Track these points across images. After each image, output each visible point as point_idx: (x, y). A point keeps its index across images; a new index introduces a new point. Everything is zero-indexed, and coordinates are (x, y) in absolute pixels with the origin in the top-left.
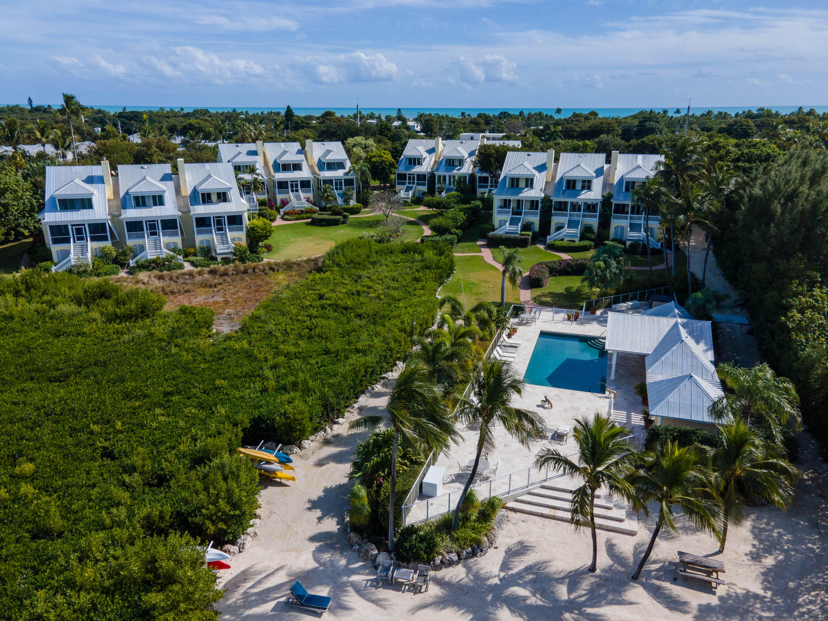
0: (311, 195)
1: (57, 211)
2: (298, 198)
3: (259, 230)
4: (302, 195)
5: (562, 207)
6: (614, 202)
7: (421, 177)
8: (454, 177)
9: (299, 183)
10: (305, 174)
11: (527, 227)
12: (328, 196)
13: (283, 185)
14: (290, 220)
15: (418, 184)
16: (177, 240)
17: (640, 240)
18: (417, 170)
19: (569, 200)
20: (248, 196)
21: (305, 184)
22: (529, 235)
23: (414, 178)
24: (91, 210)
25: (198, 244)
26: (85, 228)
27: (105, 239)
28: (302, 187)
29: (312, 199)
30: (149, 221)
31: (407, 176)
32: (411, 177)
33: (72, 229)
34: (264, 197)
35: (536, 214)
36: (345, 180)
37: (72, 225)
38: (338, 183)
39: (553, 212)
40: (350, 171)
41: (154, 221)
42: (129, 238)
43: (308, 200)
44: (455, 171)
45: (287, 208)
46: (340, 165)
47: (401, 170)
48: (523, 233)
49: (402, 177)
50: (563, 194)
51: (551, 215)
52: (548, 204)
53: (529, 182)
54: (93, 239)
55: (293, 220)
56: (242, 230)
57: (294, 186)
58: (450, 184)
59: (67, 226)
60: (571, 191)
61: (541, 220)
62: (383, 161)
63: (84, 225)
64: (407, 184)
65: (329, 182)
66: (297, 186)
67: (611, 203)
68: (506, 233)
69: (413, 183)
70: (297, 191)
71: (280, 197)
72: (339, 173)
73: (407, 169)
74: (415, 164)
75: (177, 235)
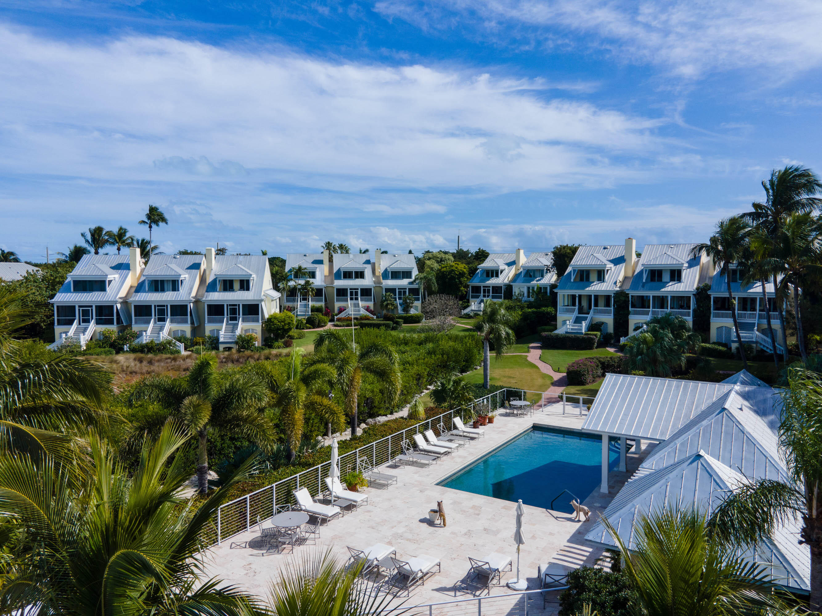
0: (371, 304)
1: (71, 292)
2: (357, 305)
3: (276, 321)
4: (361, 303)
5: (642, 302)
6: (713, 295)
7: (496, 289)
8: (533, 288)
9: (359, 291)
10: (368, 281)
11: (594, 327)
12: (387, 305)
13: (342, 292)
14: (340, 326)
15: (493, 297)
16: (186, 328)
17: (753, 342)
18: (493, 281)
19: (651, 294)
20: (304, 302)
21: (366, 292)
22: (596, 335)
23: (489, 290)
24: (102, 293)
25: (207, 333)
26: (92, 310)
27: (110, 322)
28: (362, 295)
29: (372, 308)
30: (158, 306)
31: (482, 289)
32: (486, 290)
33: (79, 310)
34: (322, 304)
35: (609, 312)
36: (409, 289)
37: (80, 306)
38: (402, 291)
39: (630, 309)
40: (415, 281)
41: (164, 306)
42: (136, 323)
43: (367, 309)
44: (534, 282)
45: (342, 315)
46: (407, 274)
47: (475, 282)
48: (589, 332)
49: (476, 290)
50: (643, 286)
51: (628, 313)
52: (623, 298)
53: (601, 275)
54: (98, 322)
55: (343, 326)
56: (258, 321)
57: (354, 293)
58: (529, 296)
59: (74, 307)
60: (656, 284)
61: (615, 319)
62: (453, 270)
63: (91, 306)
64: (481, 297)
65: (392, 290)
66: (356, 294)
67: (709, 296)
68: (567, 332)
69: (488, 296)
70: (356, 299)
71: (337, 305)
72: (404, 282)
73: (483, 281)
74: (492, 276)
75: (186, 322)
